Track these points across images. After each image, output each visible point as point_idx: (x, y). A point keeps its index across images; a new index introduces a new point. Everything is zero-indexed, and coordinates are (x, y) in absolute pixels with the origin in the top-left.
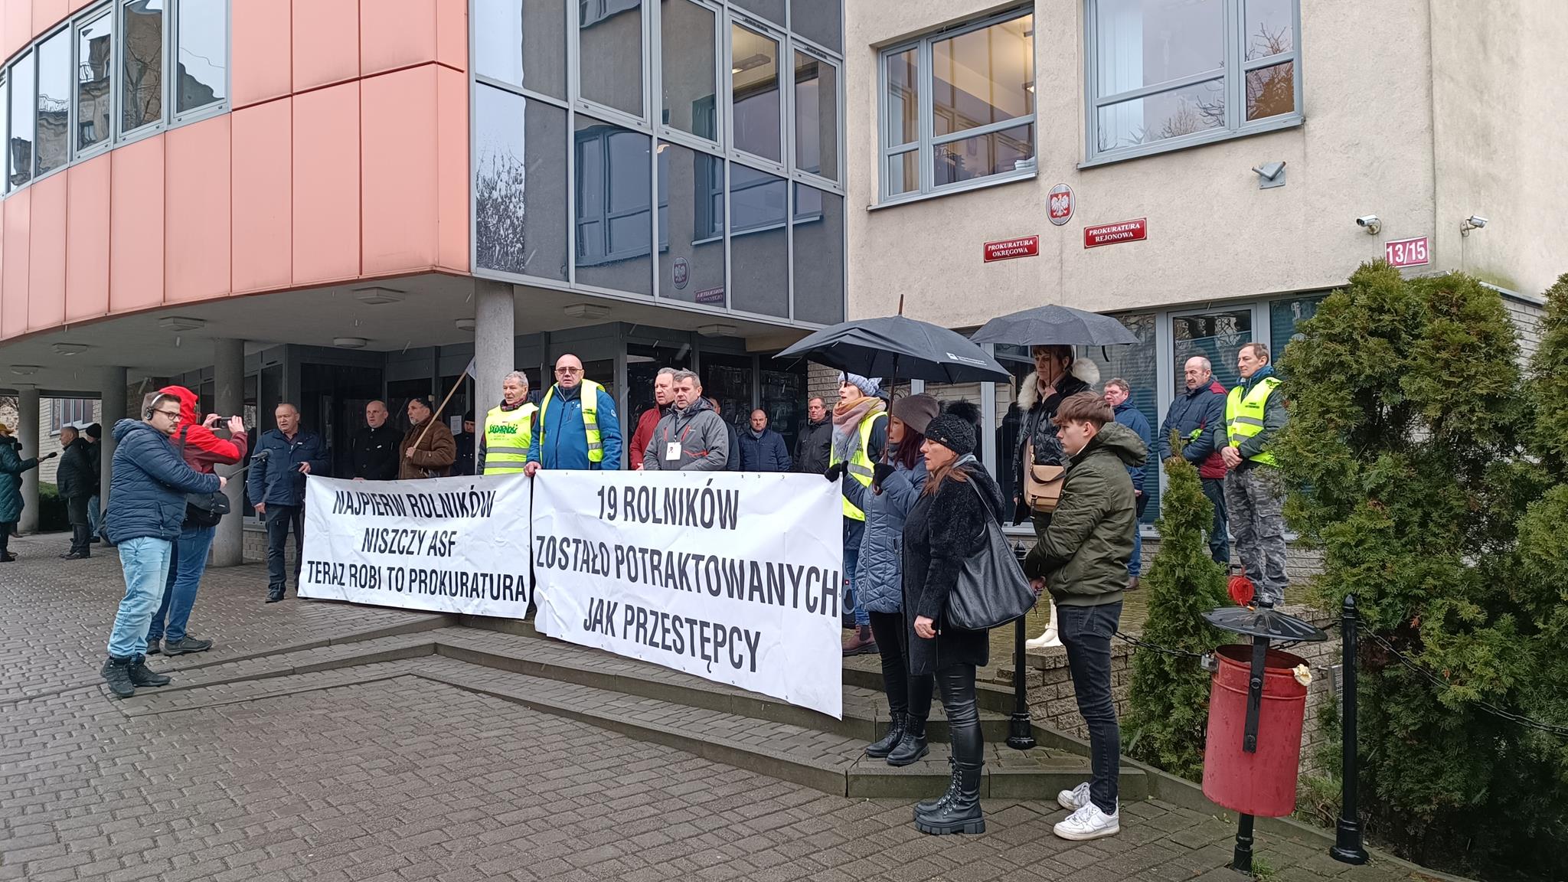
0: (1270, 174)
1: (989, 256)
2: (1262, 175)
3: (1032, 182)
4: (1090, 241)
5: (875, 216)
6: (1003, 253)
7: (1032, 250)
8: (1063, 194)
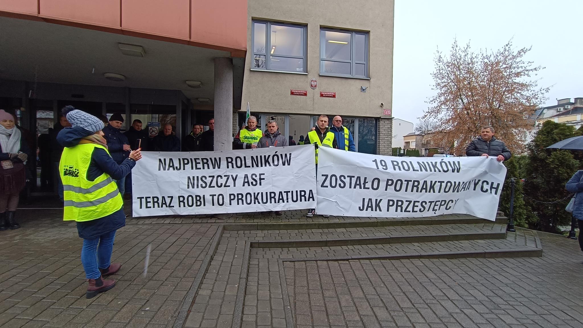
0: (364, 89)
1: (292, 93)
2: (362, 88)
3: (306, 76)
4: (322, 95)
5: (252, 72)
6: (297, 93)
7: (305, 94)
8: (315, 81)
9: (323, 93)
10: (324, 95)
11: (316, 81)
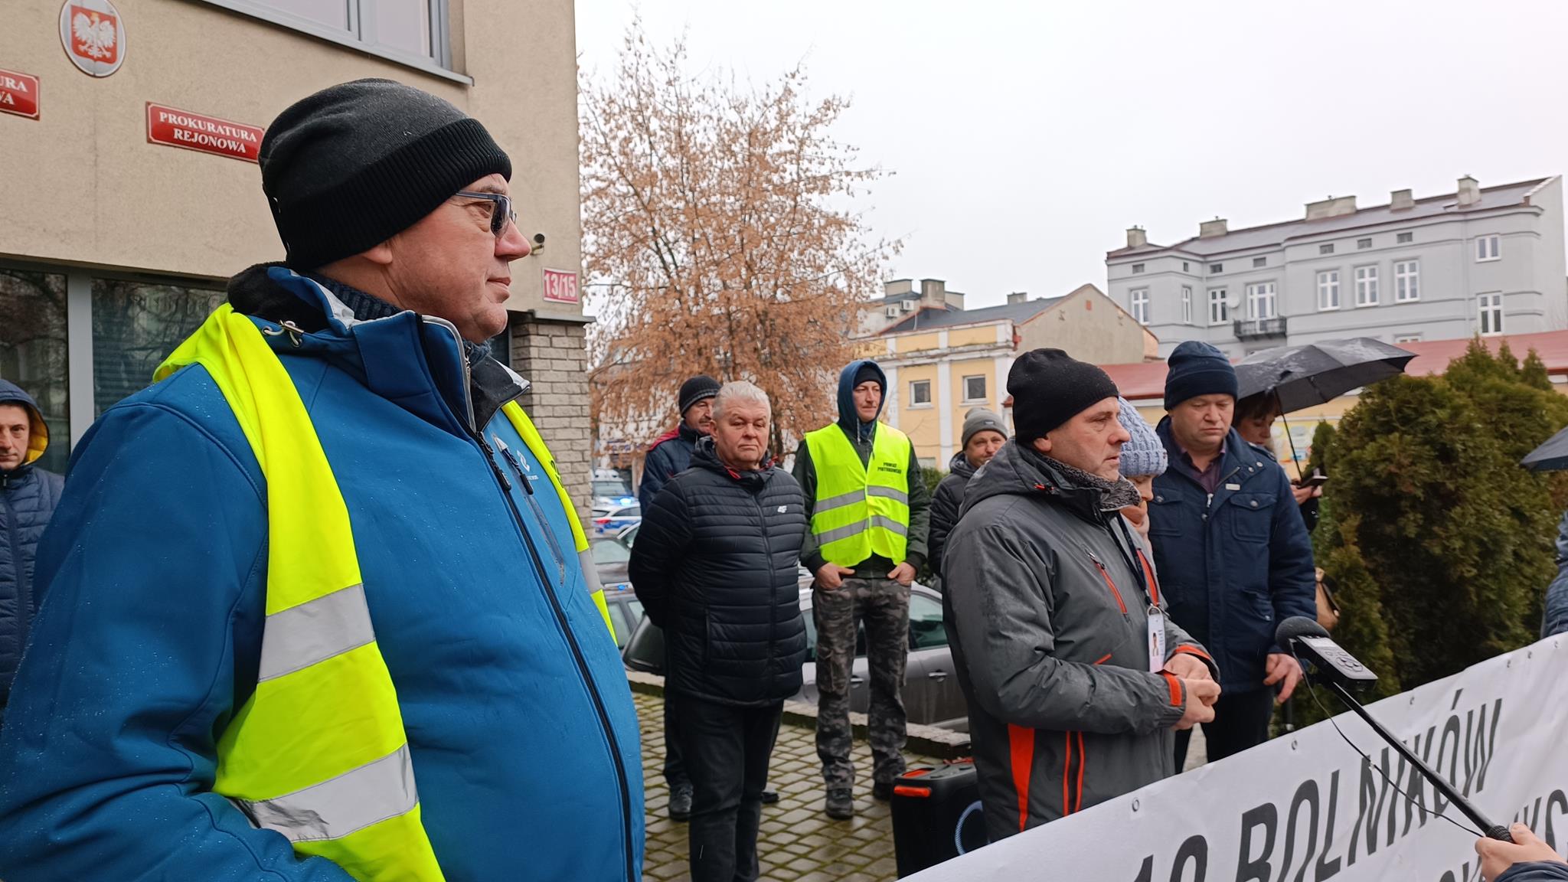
4: (162, 133)
7: (24, 107)
8: (103, 17)
9: (172, 119)
10: (178, 134)
11: (113, 21)
